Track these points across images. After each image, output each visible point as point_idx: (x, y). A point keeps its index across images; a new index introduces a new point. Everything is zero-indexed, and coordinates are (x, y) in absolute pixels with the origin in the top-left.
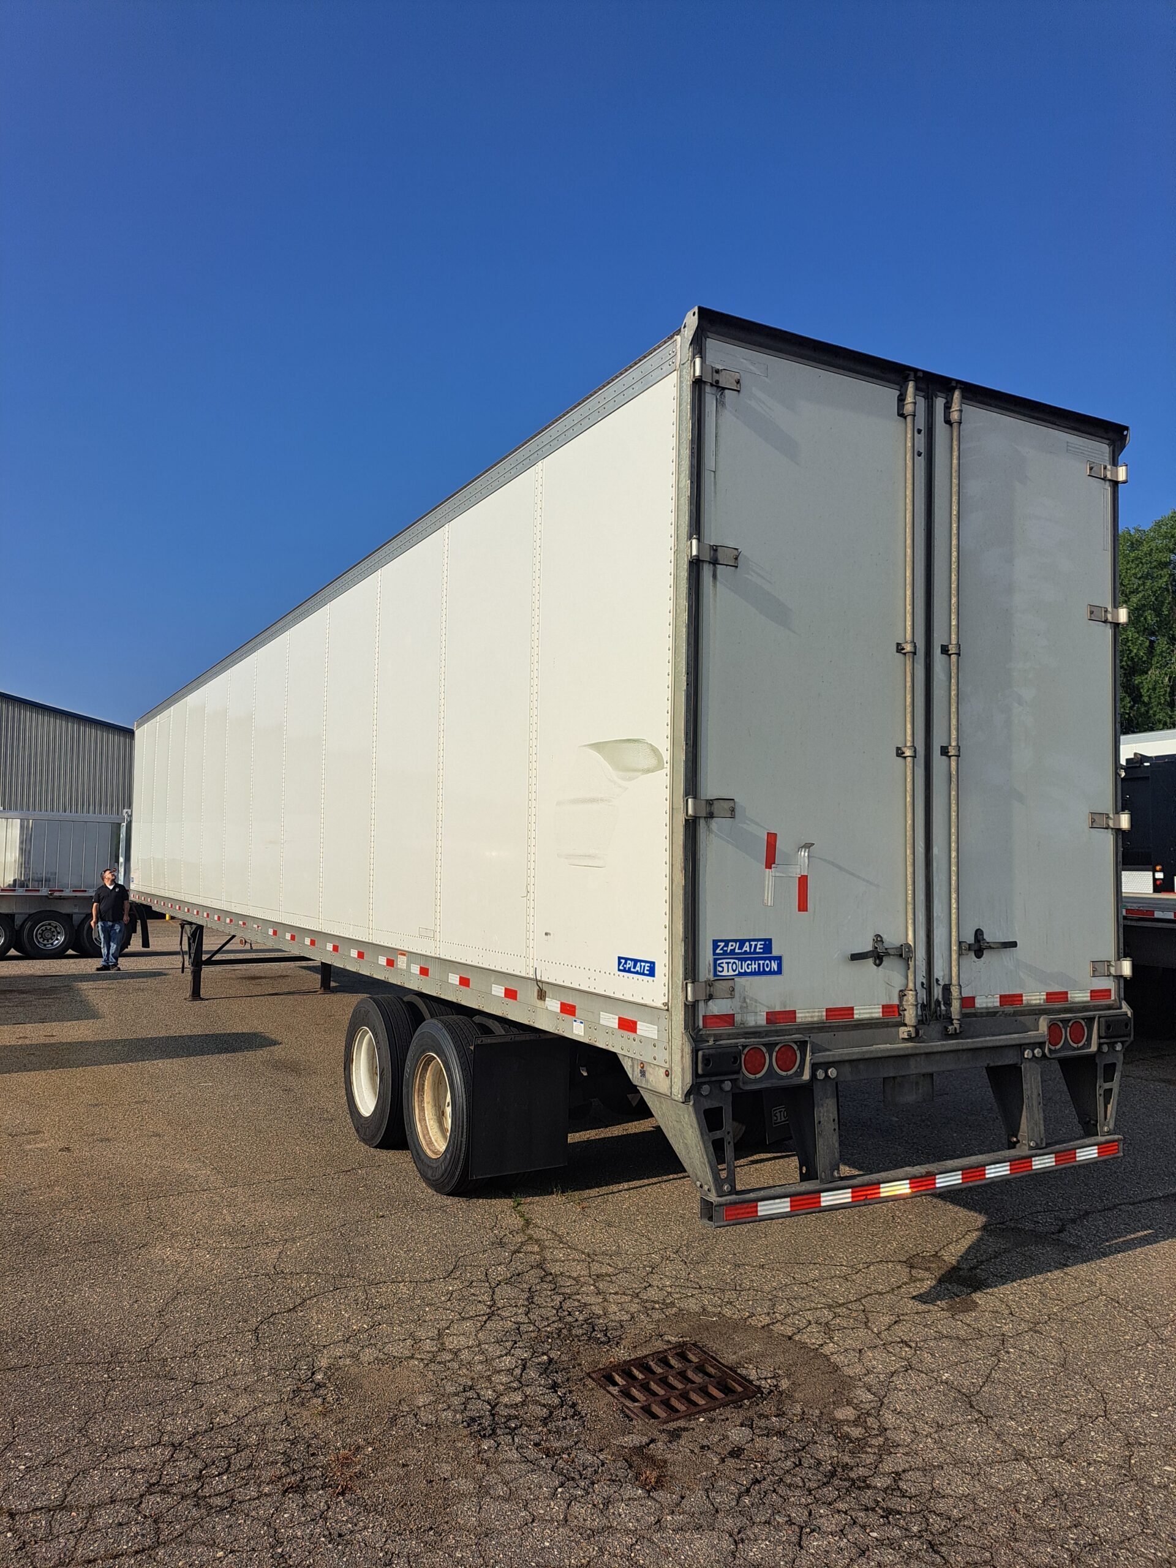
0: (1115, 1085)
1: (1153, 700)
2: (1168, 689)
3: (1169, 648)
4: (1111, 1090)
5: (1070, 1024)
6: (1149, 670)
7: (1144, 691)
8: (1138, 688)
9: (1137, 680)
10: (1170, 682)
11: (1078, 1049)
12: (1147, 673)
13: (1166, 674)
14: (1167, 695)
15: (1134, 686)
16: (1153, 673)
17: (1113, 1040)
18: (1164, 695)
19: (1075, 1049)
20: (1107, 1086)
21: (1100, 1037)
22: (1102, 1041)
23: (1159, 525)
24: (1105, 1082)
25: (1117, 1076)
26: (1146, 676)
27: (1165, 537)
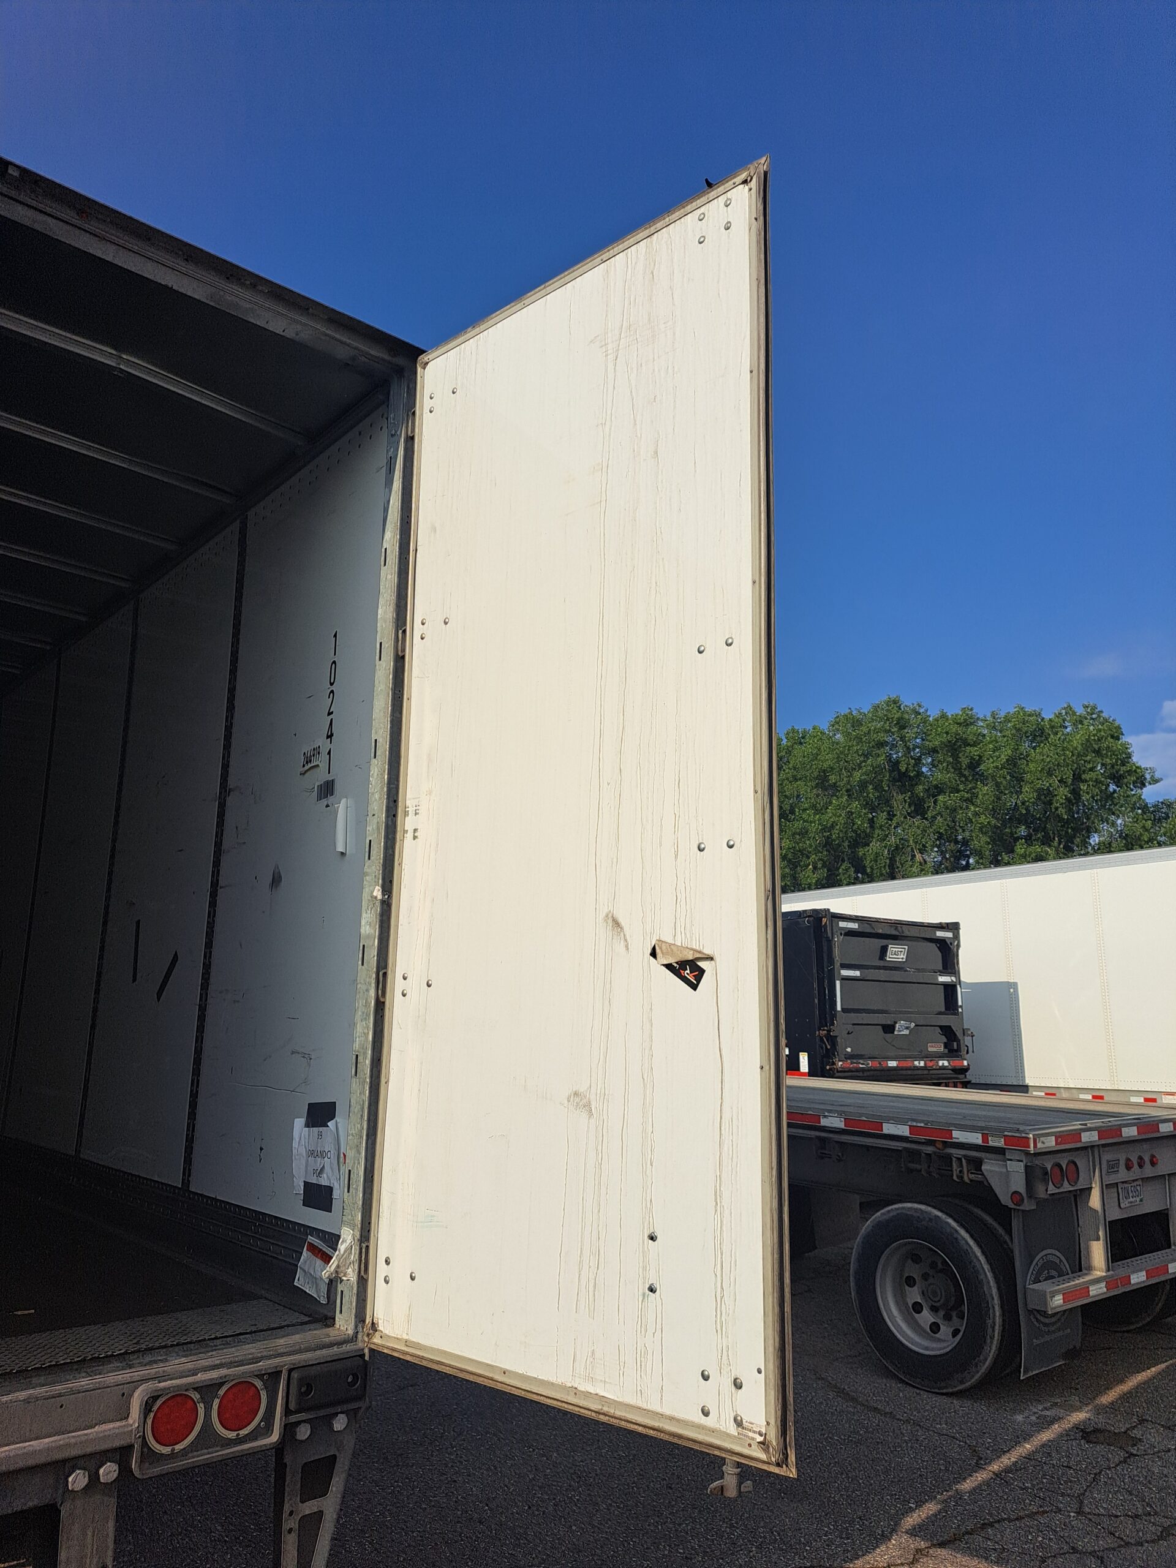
0: (329, 1505)
1: (875, 872)
2: (888, 861)
3: (887, 823)
4: (320, 1514)
5: (221, 1392)
6: (871, 842)
7: (867, 863)
8: (861, 860)
9: (861, 852)
10: (889, 854)
11: (240, 1441)
12: (869, 846)
13: (885, 847)
14: (887, 867)
15: (858, 859)
16: (875, 846)
17: (322, 1413)
18: (885, 866)
19: (230, 1443)
20: (309, 1507)
21: (287, 1412)
22: (293, 1418)
23: (876, 708)
24: (302, 1502)
25: (337, 1484)
26: (867, 848)
27: (881, 719)
